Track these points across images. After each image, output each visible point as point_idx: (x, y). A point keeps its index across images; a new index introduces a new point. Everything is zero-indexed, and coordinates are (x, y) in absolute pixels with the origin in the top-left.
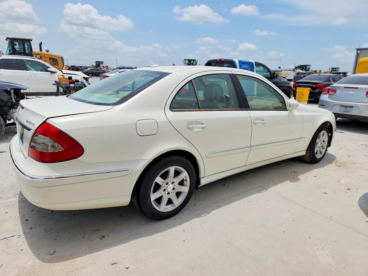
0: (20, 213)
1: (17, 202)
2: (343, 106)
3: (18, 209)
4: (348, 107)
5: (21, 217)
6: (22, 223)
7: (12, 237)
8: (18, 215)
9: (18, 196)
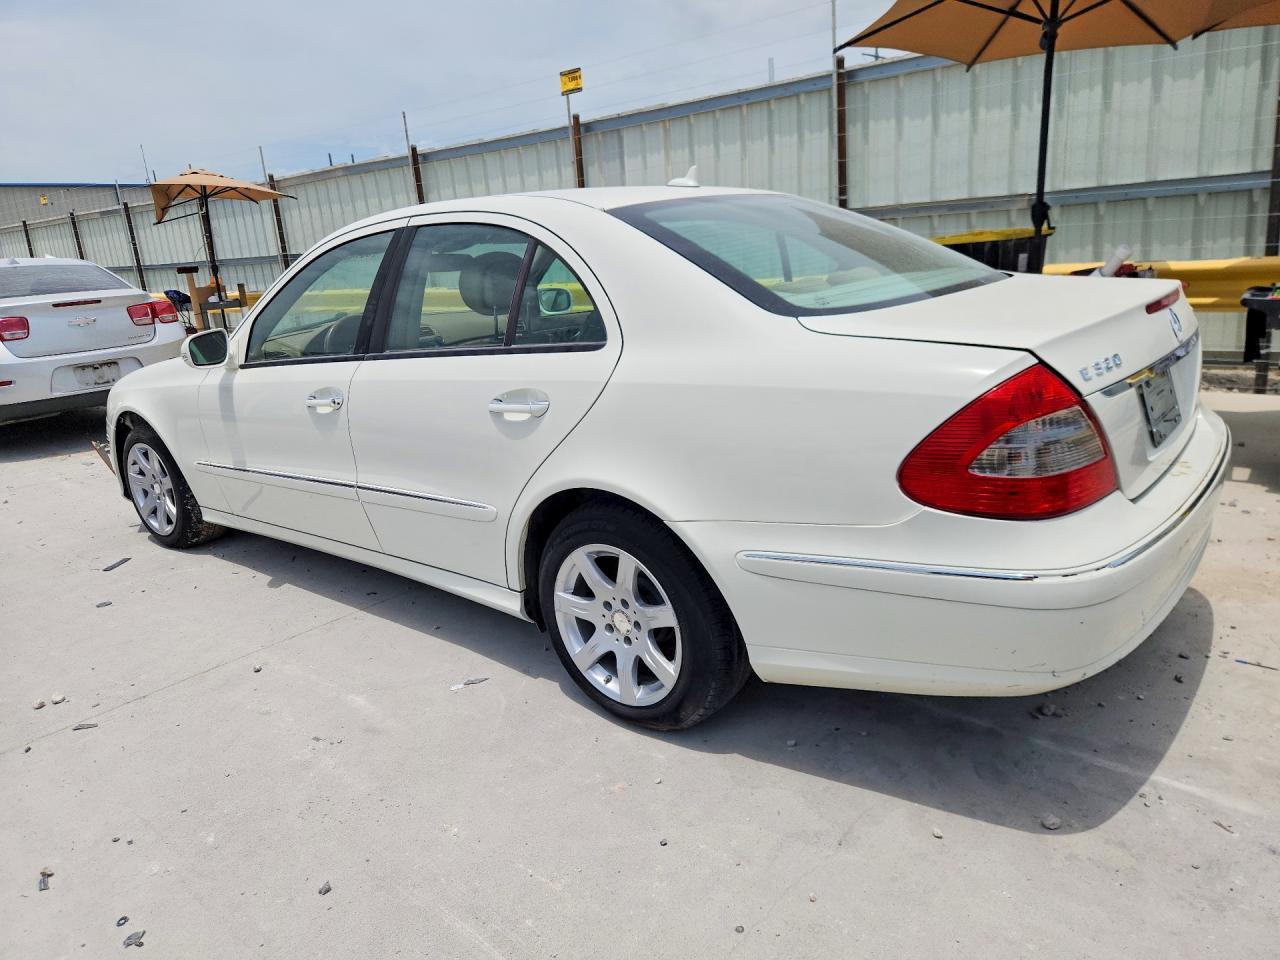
0: (1185, 713)
1: (1164, 764)
2: (83, 367)
3: (1183, 731)
4: (101, 365)
5: (1189, 697)
6: (1196, 681)
7: (1245, 663)
8: (1192, 711)
9: (1145, 789)
